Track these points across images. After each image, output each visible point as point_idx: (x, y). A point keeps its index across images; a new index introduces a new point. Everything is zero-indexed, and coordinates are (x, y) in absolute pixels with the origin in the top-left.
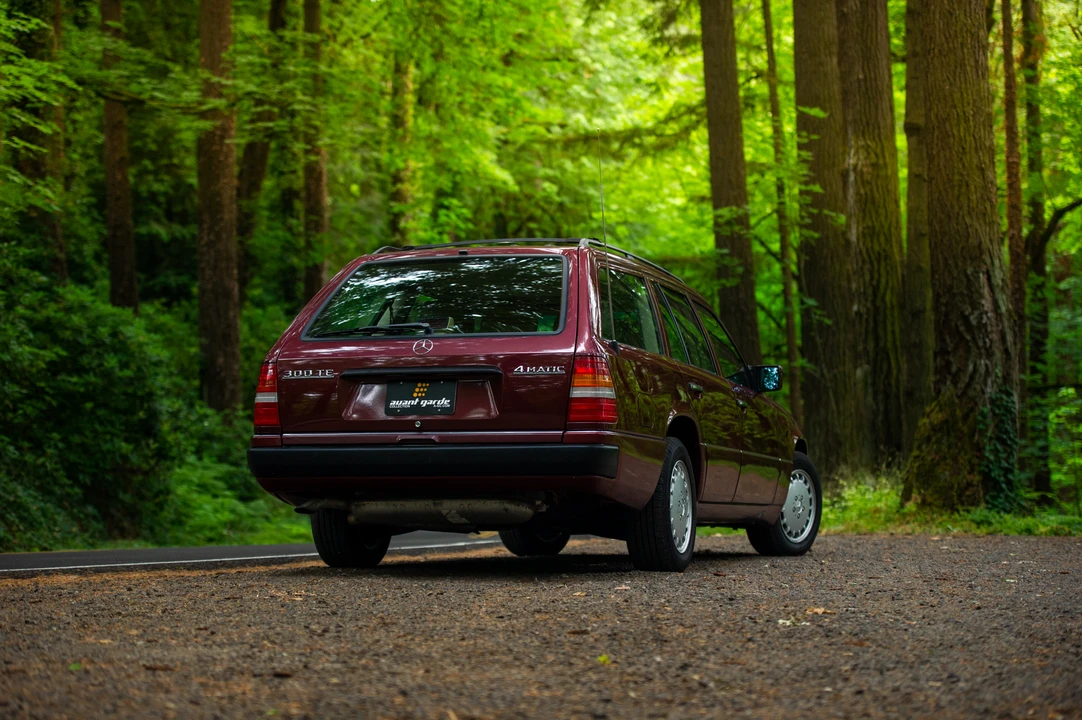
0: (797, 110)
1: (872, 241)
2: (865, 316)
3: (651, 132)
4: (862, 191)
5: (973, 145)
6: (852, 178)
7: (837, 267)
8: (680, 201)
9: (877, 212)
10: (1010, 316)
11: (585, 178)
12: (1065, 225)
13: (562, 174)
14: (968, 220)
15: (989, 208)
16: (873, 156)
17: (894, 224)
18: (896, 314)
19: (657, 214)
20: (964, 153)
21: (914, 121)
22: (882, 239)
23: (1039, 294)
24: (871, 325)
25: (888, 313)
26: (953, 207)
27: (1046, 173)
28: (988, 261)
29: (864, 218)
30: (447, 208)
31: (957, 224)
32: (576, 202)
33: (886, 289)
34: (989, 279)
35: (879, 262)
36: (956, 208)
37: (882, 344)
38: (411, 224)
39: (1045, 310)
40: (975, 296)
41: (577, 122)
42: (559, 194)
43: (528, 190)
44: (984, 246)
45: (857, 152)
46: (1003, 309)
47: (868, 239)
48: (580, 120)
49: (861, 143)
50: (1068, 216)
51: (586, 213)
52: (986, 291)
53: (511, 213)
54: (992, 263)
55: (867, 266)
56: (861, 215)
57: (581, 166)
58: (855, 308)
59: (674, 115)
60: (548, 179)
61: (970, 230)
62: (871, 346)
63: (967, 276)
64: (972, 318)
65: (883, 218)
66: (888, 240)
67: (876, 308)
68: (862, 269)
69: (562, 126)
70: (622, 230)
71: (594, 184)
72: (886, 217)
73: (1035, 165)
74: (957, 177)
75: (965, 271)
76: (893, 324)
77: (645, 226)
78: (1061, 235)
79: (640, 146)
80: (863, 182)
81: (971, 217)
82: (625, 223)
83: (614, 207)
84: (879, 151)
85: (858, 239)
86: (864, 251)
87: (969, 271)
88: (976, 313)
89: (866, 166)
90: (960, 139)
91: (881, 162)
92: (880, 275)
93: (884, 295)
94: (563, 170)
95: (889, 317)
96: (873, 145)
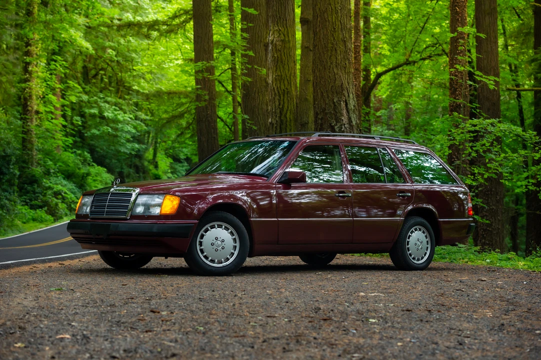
0: (242, 9)
1: (280, 83)
2: (275, 125)
3: (164, 23)
4: (276, 56)
5: (340, 27)
6: (270, 48)
7: (261, 98)
8: (180, 62)
9: (283, 67)
10: (358, 127)
11: (131, 48)
12: (381, 82)
13: (119, 46)
14: (335, 70)
15: (347, 64)
16: (282, 36)
17: (293, 74)
18: (292, 124)
19: (169, 68)
20: (335, 31)
21: (306, 17)
22: (286, 82)
23: (367, 118)
24: (278, 130)
25: (288, 124)
26: (327, 63)
27: (372, 55)
28: (347, 95)
29: (276, 70)
30: (55, 61)
31: (329, 72)
32: (126, 61)
33: (287, 110)
34: (346, 105)
35: (284, 95)
36: (329, 63)
38: (35, 69)
39: (370, 125)
40: (338, 115)
41: (127, 18)
42: (116, 56)
43: (100, 53)
44: (344, 86)
45: (273, 33)
46: (354, 123)
47: (278, 82)
48: (129, 16)
49: (276, 28)
50: (383, 78)
51: (131, 67)
52: (345, 112)
53: (91, 66)
54: (349, 96)
55: (277, 97)
56: (275, 68)
57: (129, 41)
58: (270, 120)
59: (178, 14)
60: (111, 47)
61: (336, 76)
63: (334, 103)
64: (336, 127)
65: (287, 71)
66: (289, 84)
67: (282, 121)
68: (274, 99)
69: (120, 20)
70: (148, 76)
71: (135, 51)
72: (289, 70)
73: (367, 50)
74: (330, 45)
75: (333, 100)
77: (163, 75)
78: (379, 87)
79: (158, 30)
80: (276, 50)
81: (338, 69)
82: (151, 72)
83: (146, 64)
84: (285, 33)
85: (272, 82)
86: (276, 89)
87: (335, 101)
88: (339, 125)
89: (279, 41)
90: (333, 23)
91: (287, 39)
92: (284, 103)
93: (286, 114)
94: (119, 44)
95: (288, 126)
96: (283, 30)
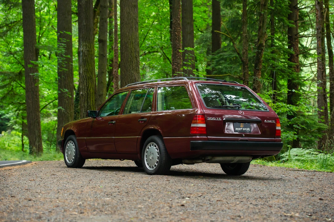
1: (87, 73)
2: (84, 96)
4: (84, 58)
5: (134, 50)
6: (81, 54)
9: (88, 65)
14: (132, 72)
17: (93, 69)
18: (93, 95)
20: (132, 53)
22: (90, 73)
24: (86, 98)
25: (91, 95)
26: (128, 68)
29: (85, 67)
31: (129, 73)
33: (91, 88)
35: (89, 80)
37: (89, 104)
45: (83, 47)
49: (84, 44)
55: (85, 81)
56: (84, 65)
58: (81, 93)
61: (133, 75)
62: (86, 104)
65: (90, 67)
66: (92, 73)
67: (88, 93)
72: (91, 66)
74: (129, 59)
76: (92, 98)
80: (85, 55)
84: (89, 47)
85: (83, 72)
86: (84, 76)
89: (86, 51)
90: (131, 48)
91: (90, 50)
92: (89, 84)
93: (90, 89)
95: (91, 96)
96: (88, 45)
